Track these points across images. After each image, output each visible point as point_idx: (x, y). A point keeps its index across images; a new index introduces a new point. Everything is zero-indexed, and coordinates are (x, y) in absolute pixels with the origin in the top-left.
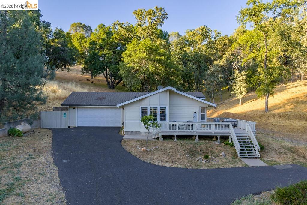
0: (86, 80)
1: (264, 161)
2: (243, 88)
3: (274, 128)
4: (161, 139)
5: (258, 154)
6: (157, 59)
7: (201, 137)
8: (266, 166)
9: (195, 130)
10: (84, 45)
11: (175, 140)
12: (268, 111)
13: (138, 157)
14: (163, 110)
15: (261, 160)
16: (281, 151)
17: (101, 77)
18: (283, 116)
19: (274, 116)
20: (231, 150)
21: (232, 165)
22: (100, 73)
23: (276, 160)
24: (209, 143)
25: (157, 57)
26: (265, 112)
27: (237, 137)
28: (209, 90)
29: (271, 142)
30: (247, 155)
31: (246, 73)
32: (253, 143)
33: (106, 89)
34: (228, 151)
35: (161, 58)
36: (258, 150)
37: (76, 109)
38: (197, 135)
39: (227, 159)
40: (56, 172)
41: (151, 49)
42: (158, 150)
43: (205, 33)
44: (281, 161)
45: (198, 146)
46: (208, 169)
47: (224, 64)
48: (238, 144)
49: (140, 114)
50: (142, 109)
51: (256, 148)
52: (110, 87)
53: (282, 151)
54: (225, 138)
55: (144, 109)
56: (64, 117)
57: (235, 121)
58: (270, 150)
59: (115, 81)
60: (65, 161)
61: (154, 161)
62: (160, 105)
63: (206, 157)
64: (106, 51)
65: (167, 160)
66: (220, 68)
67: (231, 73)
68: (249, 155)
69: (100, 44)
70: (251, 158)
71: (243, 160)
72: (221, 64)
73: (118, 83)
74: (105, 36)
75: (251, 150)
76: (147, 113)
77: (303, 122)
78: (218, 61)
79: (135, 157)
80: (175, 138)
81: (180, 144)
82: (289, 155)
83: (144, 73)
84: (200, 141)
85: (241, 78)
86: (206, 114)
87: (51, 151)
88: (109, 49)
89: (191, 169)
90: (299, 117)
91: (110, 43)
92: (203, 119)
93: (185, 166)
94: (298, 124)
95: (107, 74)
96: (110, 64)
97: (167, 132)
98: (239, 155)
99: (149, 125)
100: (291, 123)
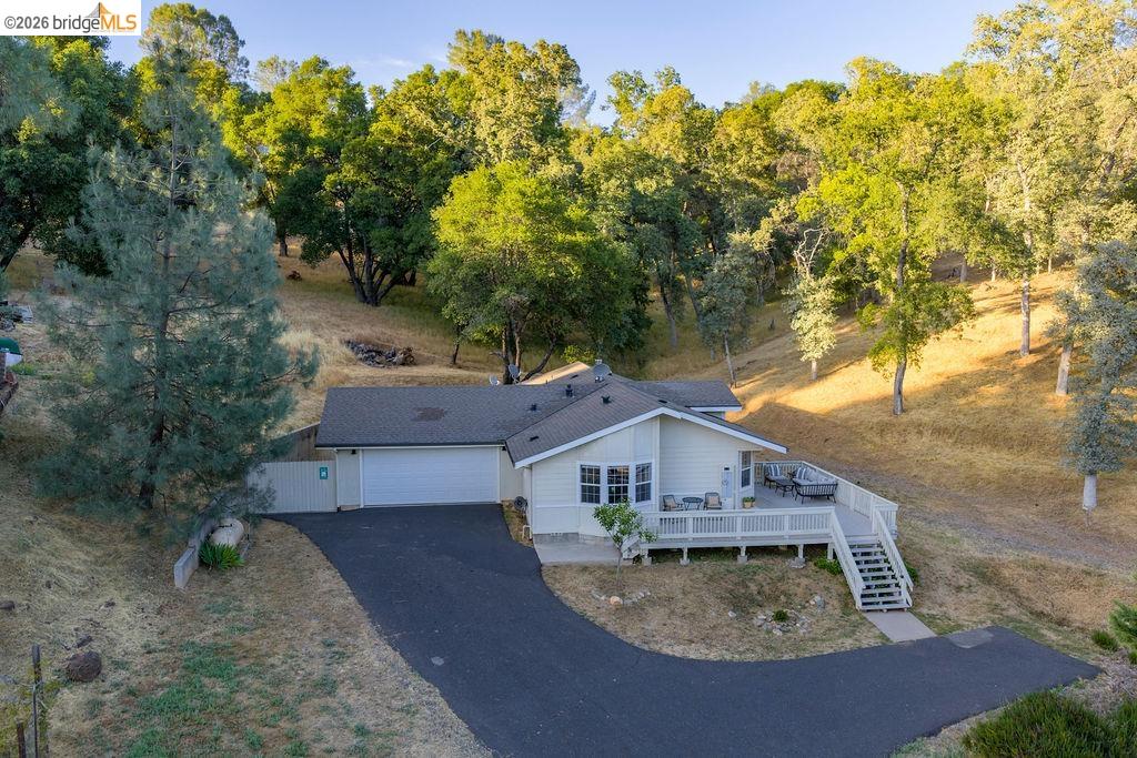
1: (921, 617)
2: (826, 329)
3: (924, 474)
4: (647, 561)
5: (905, 598)
6: (562, 242)
7: (753, 551)
8: (931, 640)
9: (739, 533)
10: (252, 134)
11: (685, 560)
12: (903, 411)
13: (610, 628)
14: (643, 471)
15: (915, 614)
16: (962, 583)
18: (945, 430)
19: (919, 428)
20: (836, 587)
21: (850, 641)
22: (330, 251)
23: (953, 614)
24: (778, 565)
25: (560, 236)
27: (851, 547)
30: (878, 603)
32: (893, 563)
34: (827, 589)
35: (574, 238)
36: (908, 588)
37: (361, 454)
38: (743, 545)
39: (831, 617)
40: (442, 703)
41: (538, 206)
42: (652, 602)
44: (964, 616)
45: (750, 579)
47: (765, 247)
48: (855, 568)
49: (578, 484)
50: (583, 470)
51: (902, 583)
52: (365, 298)
53: (964, 579)
54: (816, 551)
55: (590, 471)
56: (321, 478)
57: (831, 481)
58: (933, 579)
60: (438, 661)
61: (657, 642)
62: (635, 458)
63: (781, 617)
64: (348, 171)
65: (685, 634)
66: (752, 261)
68: (884, 603)
69: (321, 142)
70: (888, 610)
71: (870, 617)
72: (757, 248)
73: (393, 283)
74: (333, 107)
75: (888, 586)
76: (598, 481)
77: (1004, 454)
78: (746, 235)
79: (602, 630)
80: (685, 556)
81: (702, 575)
82: (982, 594)
83: (519, 288)
84: (751, 561)
85: (818, 296)
86: (752, 468)
87: (374, 623)
88: (361, 169)
89: (758, 664)
90: (991, 436)
91: (371, 152)
92: (745, 482)
93: (740, 653)
94: (991, 461)
95: (350, 251)
96: (365, 220)
97: (663, 541)
98: (859, 603)
99: (623, 532)
100: (970, 455)
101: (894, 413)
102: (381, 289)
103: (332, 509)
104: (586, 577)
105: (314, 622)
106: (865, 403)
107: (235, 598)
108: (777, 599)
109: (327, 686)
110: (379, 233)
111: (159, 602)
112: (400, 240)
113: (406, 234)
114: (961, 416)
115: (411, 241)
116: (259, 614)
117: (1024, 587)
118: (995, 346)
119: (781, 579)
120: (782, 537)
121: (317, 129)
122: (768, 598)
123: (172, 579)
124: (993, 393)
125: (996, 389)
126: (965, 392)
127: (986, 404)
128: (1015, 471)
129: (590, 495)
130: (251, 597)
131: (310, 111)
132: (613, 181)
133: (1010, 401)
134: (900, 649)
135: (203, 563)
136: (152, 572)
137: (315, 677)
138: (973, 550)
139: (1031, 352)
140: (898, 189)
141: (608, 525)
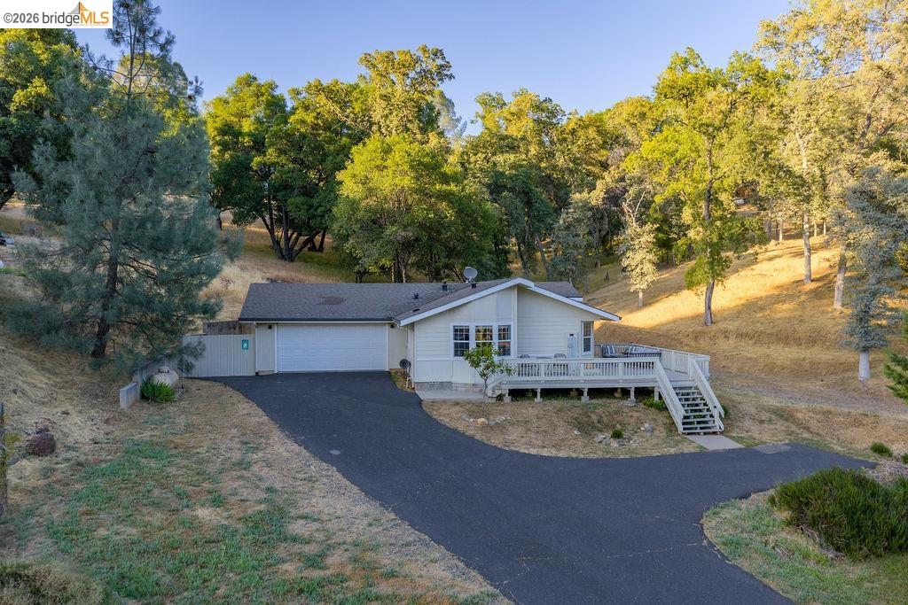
1: (733, 438)
2: (650, 265)
3: (730, 364)
4: (507, 399)
5: (718, 424)
6: (440, 191)
7: (594, 393)
8: (741, 449)
9: (582, 377)
11: (538, 399)
12: (712, 322)
13: (478, 437)
14: (504, 332)
16: (763, 418)
17: (257, 228)
18: (747, 335)
19: (726, 334)
20: (661, 418)
21: (674, 449)
22: (255, 218)
23: (757, 436)
24: (614, 404)
25: (438, 187)
27: (675, 388)
28: (563, 269)
29: (739, 398)
30: (696, 428)
31: (655, 226)
32: (707, 400)
33: (274, 261)
34: (655, 420)
35: (448, 188)
36: (720, 416)
37: (276, 328)
38: (586, 387)
39: (658, 437)
40: (338, 475)
41: (420, 163)
42: (512, 423)
43: (546, 115)
44: (766, 437)
45: (591, 412)
46: (631, 459)
47: (600, 202)
48: (679, 404)
49: (452, 342)
50: (456, 330)
51: (715, 413)
52: (283, 256)
53: (765, 416)
54: (644, 393)
55: (461, 330)
56: (243, 348)
58: (740, 415)
59: (297, 239)
60: (336, 452)
61: (516, 446)
62: (498, 320)
63: (617, 435)
64: (271, 154)
65: (540, 443)
66: (590, 214)
67: (618, 226)
68: (701, 428)
69: (250, 134)
70: (705, 433)
71: (691, 438)
72: (593, 203)
73: (305, 243)
74: (261, 112)
75: (704, 417)
76: (467, 338)
77: (793, 349)
78: (585, 195)
79: (472, 438)
80: (539, 395)
81: (551, 408)
82: (780, 425)
83: (405, 227)
84: (592, 401)
85: (643, 240)
86: (592, 337)
87: (283, 431)
88: (282, 152)
89: (598, 460)
90: (784, 337)
91: (289, 135)
92: (587, 348)
93: (584, 454)
94: (783, 354)
95: (271, 218)
96: (284, 193)
97: (520, 383)
98: (680, 428)
99: (487, 368)
100: (767, 351)
101: (706, 324)
102: (296, 248)
103: (252, 373)
104: (457, 408)
105: (234, 431)
106: (681, 319)
107: (170, 417)
108: (614, 426)
109: (243, 465)
110: (295, 200)
111: (106, 416)
112: (311, 206)
113: (315, 201)
114: (759, 325)
115: (320, 206)
116: (187, 426)
117: (814, 425)
118: (785, 278)
119: (617, 413)
120: (616, 381)
121: (247, 126)
122: (607, 426)
123: (117, 401)
124: (785, 309)
125: (786, 306)
126: (762, 309)
127: (779, 316)
128: (804, 360)
129: (461, 350)
130: (182, 417)
131: (241, 115)
132: (480, 155)
133: (799, 313)
134: (714, 453)
135: (144, 397)
136: (102, 395)
137: (234, 460)
138: (774, 402)
139: (812, 281)
140: (702, 142)
141: (475, 364)
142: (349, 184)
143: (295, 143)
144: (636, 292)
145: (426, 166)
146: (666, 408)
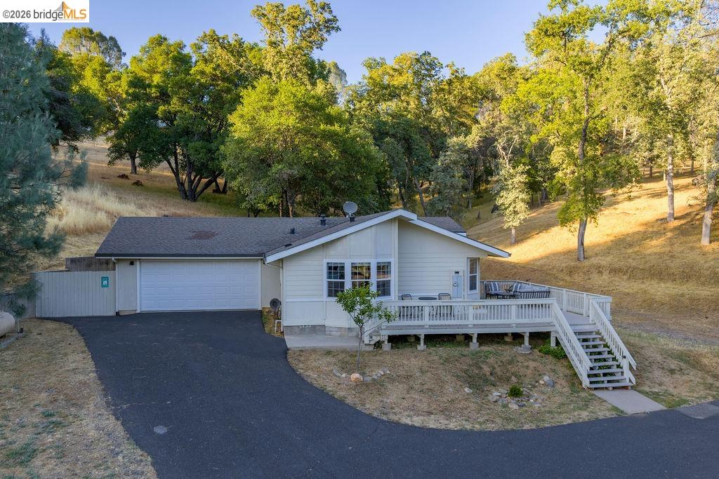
0: (119, 177)
1: (646, 394)
2: (522, 204)
4: (387, 346)
5: (628, 377)
6: (324, 131)
7: (485, 338)
9: (471, 321)
10: (112, 86)
11: (422, 346)
12: (584, 258)
13: (349, 401)
14: (383, 269)
15: (639, 392)
16: (672, 367)
17: (162, 170)
18: (620, 270)
19: (599, 269)
20: (562, 370)
21: (586, 413)
22: (160, 161)
23: (674, 391)
24: (507, 352)
25: (322, 127)
26: (578, 259)
27: (574, 333)
29: (635, 341)
30: (603, 382)
31: (527, 168)
34: (554, 371)
35: (333, 128)
36: (631, 368)
37: (138, 264)
38: (474, 332)
39: (561, 394)
40: (150, 472)
42: (391, 379)
44: (684, 393)
45: (482, 362)
47: (475, 146)
48: (584, 354)
49: (325, 281)
50: (330, 268)
51: (625, 363)
52: (187, 196)
53: (674, 364)
54: (540, 338)
55: (336, 268)
58: (647, 363)
59: (199, 180)
60: (160, 430)
61: (395, 414)
62: (376, 257)
63: (515, 393)
64: (175, 104)
65: (424, 406)
66: (466, 156)
68: (609, 382)
69: (157, 86)
70: (614, 388)
71: (599, 394)
72: (470, 145)
73: (208, 184)
74: (168, 67)
75: (610, 367)
76: (342, 276)
77: (669, 284)
78: (461, 138)
79: (341, 402)
80: (422, 342)
81: (437, 358)
82: (694, 376)
83: (291, 166)
84: (483, 348)
85: (516, 180)
86: (478, 275)
88: (184, 101)
89: (499, 433)
90: (658, 273)
91: (190, 85)
92: (473, 287)
93: (480, 424)
94: (661, 290)
95: (176, 163)
96: (186, 138)
97: (401, 328)
98: (586, 382)
99: (363, 313)
100: (643, 286)
102: (199, 189)
103: (112, 313)
104: (329, 359)
108: (508, 379)
109: (24, 455)
110: (195, 144)
112: (210, 151)
113: (214, 145)
114: (630, 260)
115: (218, 149)
118: (650, 216)
119: (510, 362)
120: (509, 326)
121: (157, 80)
122: (500, 379)
124: (655, 245)
125: (654, 242)
126: (631, 245)
127: (649, 252)
128: (682, 295)
129: (335, 290)
131: (152, 71)
132: (364, 102)
133: (668, 249)
134: (634, 419)
137: (15, 446)
138: (674, 345)
139: (675, 219)
141: (350, 308)
142: (238, 125)
143: (195, 92)
144: (509, 229)
145: (313, 108)
146: (566, 356)
